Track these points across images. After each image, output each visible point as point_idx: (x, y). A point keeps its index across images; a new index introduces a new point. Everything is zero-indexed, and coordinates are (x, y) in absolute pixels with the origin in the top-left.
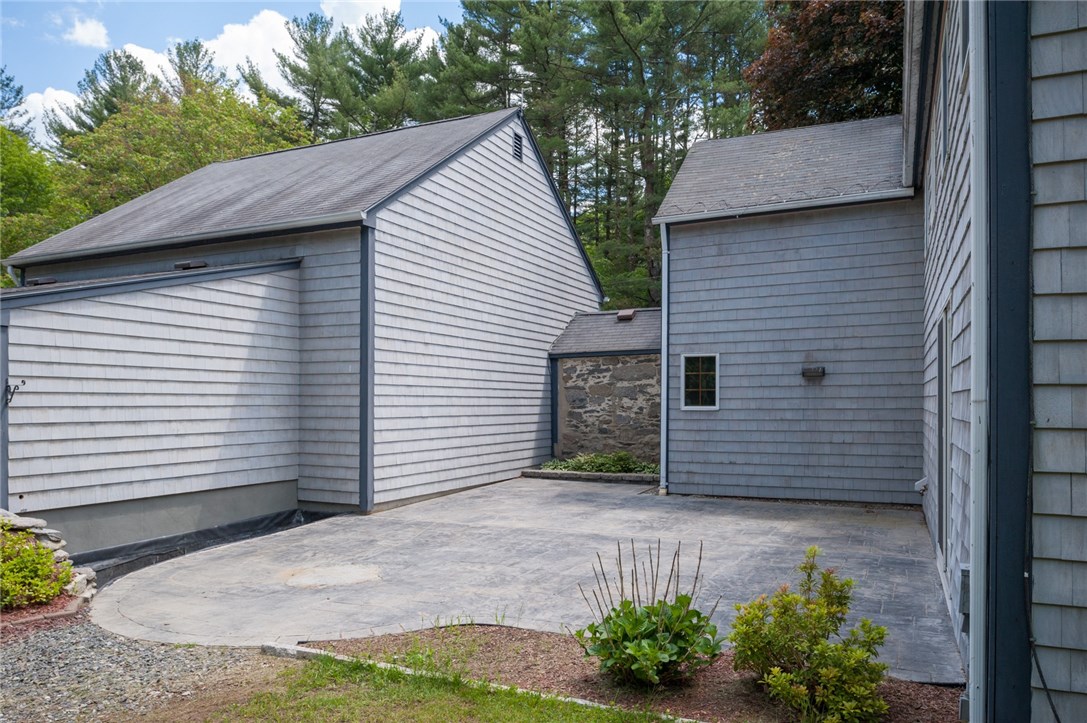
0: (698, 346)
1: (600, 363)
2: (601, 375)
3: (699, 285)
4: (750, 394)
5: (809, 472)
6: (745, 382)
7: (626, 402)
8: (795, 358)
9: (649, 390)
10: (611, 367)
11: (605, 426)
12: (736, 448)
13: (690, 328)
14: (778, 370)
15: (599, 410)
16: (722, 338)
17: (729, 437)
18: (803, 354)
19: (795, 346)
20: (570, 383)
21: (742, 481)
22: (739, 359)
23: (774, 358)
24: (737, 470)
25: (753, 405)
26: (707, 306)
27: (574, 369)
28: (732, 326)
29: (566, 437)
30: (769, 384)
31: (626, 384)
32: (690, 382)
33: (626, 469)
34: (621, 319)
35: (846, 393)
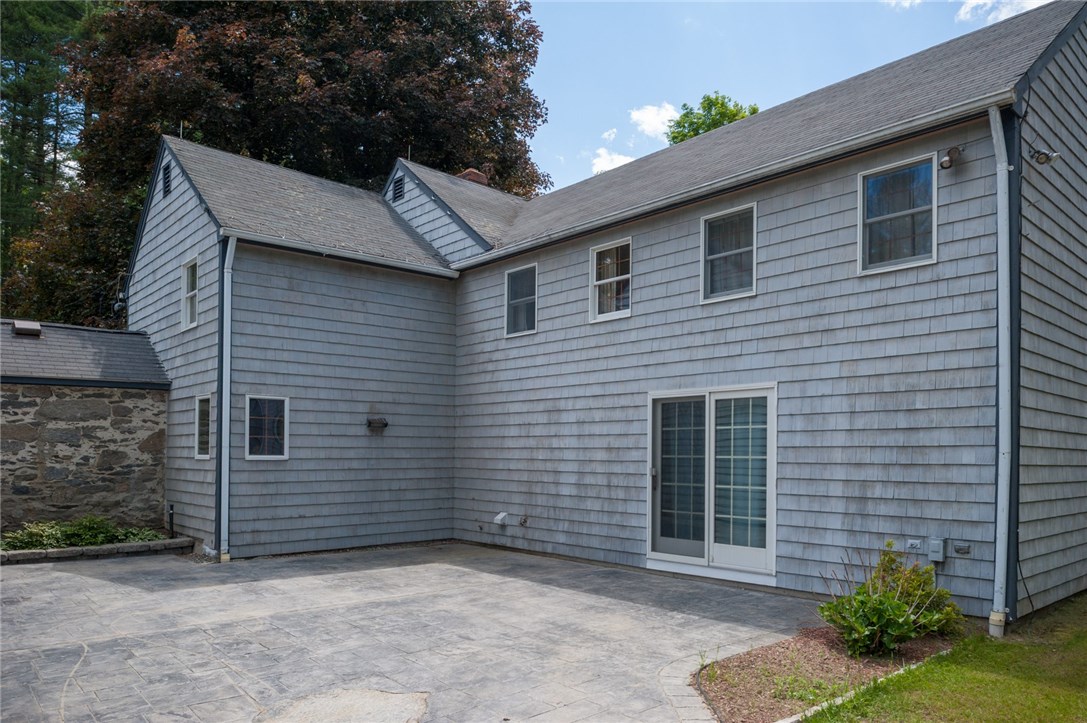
0: (265, 387)
1: (19, 393)
2: (19, 411)
3: (267, 319)
4: (320, 442)
5: (372, 519)
6: (314, 430)
7: (62, 449)
8: (361, 408)
9: (99, 434)
10: (38, 400)
11: (24, 483)
12: (305, 500)
13: (257, 366)
14: (346, 419)
15: (14, 459)
16: (292, 380)
17: (298, 489)
18: (368, 405)
19: (360, 396)
22: (309, 406)
23: (343, 407)
24: (307, 523)
25: (322, 454)
26: (276, 344)
28: (302, 370)
30: (338, 433)
31: (62, 425)
32: (256, 428)
33: (112, 539)
34: (21, 334)
35: (401, 443)
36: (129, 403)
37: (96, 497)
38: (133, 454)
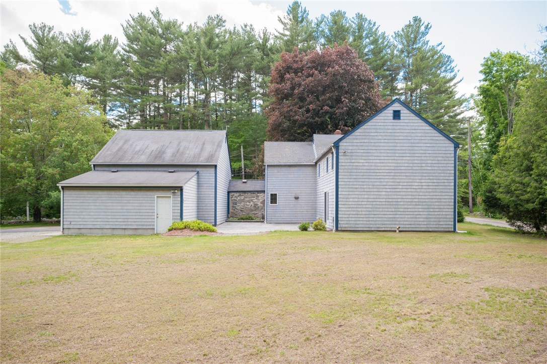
0: (273, 191)
1: (241, 194)
2: (241, 197)
3: (273, 178)
4: (284, 201)
5: (296, 217)
6: (283, 199)
7: (248, 203)
8: (293, 194)
9: (254, 200)
10: (244, 195)
11: (242, 209)
12: (281, 213)
14: (290, 197)
15: (240, 205)
16: (278, 190)
17: (280, 211)
18: (295, 194)
19: (293, 192)
20: (233, 199)
21: (283, 220)
22: (282, 194)
23: (289, 194)
24: (282, 217)
25: (285, 204)
26: (275, 183)
27: (234, 195)
28: (281, 188)
29: (232, 212)
30: (288, 200)
31: (248, 199)
32: (271, 199)
33: (252, 219)
34: (244, 182)
35: (303, 201)
36: (258, 195)
37: (253, 212)
38: (259, 204)
